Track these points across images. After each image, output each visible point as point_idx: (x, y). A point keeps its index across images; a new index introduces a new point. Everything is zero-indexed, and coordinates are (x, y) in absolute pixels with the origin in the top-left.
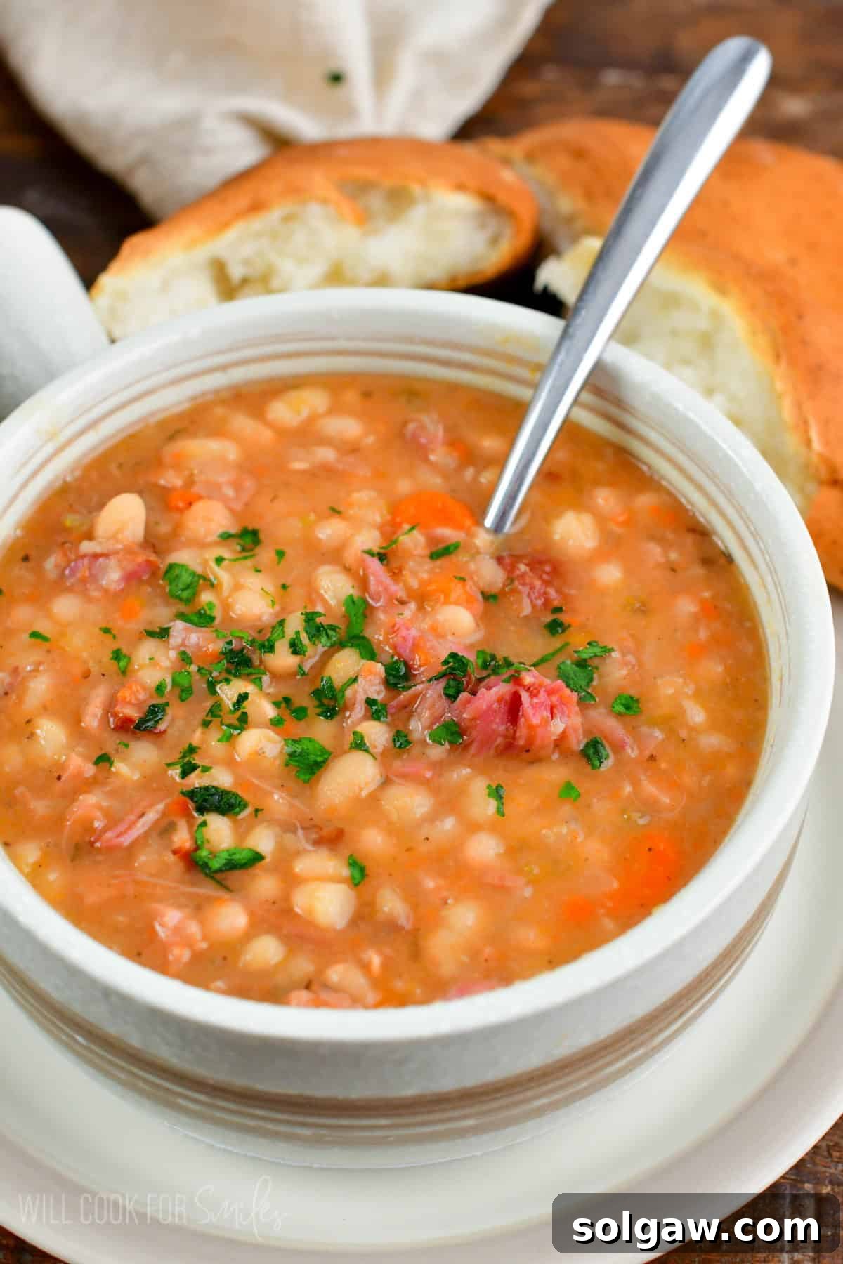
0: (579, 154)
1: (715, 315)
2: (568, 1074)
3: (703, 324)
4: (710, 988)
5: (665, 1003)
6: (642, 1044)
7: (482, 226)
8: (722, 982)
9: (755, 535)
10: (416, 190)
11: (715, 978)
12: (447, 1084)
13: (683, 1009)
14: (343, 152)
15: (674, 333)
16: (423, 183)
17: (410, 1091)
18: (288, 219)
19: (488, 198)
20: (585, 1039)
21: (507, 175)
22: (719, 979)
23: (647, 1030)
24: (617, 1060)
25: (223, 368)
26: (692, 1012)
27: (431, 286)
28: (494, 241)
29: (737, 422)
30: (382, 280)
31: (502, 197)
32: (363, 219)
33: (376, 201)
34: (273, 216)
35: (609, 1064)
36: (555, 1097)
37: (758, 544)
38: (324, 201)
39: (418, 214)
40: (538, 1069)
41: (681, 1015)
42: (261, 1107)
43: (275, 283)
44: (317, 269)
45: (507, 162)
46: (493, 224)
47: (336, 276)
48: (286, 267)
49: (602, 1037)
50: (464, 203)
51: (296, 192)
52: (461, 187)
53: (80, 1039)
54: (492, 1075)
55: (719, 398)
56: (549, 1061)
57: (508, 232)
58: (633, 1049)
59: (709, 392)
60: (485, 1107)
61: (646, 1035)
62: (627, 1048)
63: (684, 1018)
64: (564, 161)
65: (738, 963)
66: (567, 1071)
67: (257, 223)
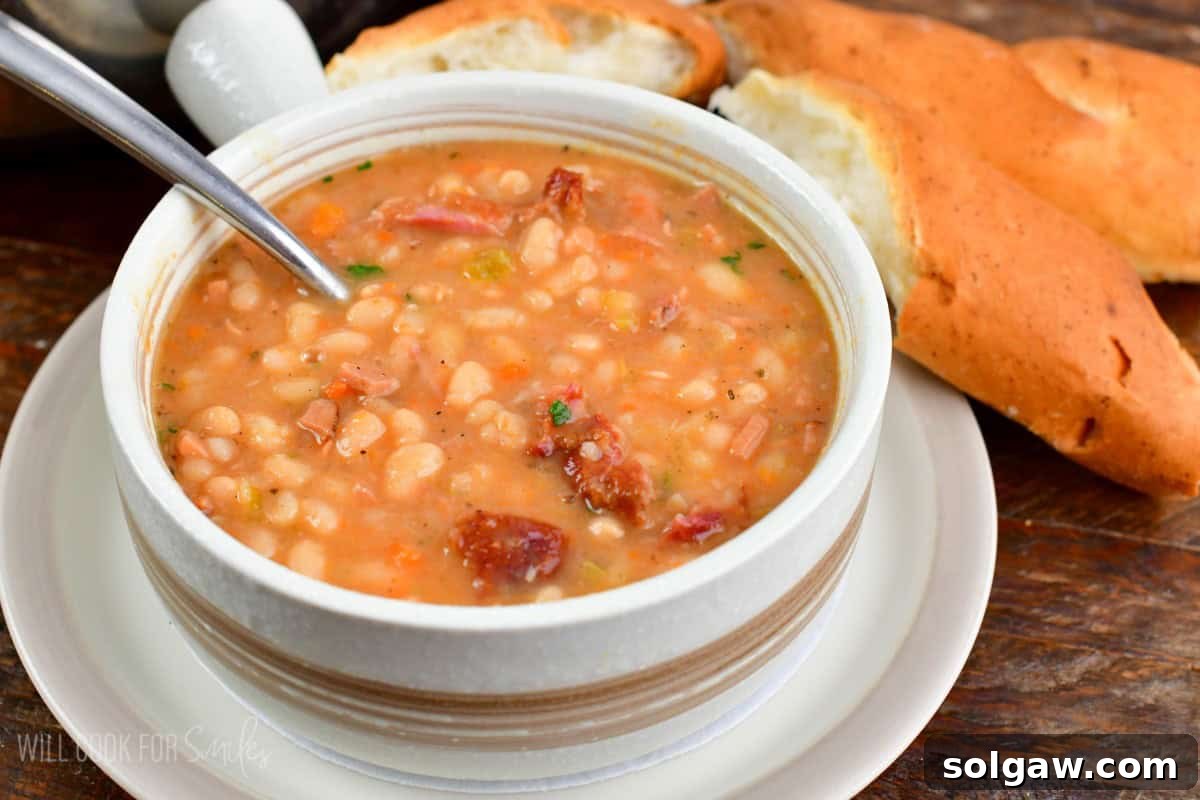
1: (851, 136)
3: (842, 144)
7: (671, 57)
9: (841, 291)
10: (616, 20)
15: (821, 155)
16: (622, 15)
18: (502, 30)
19: (677, 33)
20: (625, 665)
23: (686, 675)
24: (658, 698)
25: (421, 127)
28: (679, 70)
29: (857, 221)
31: (689, 35)
32: (568, 39)
33: (581, 25)
34: (489, 27)
35: (650, 700)
36: (603, 723)
38: (535, 19)
39: (615, 39)
40: (584, 688)
41: (720, 669)
46: (680, 56)
50: (655, 35)
51: (511, 8)
52: (653, 22)
53: (207, 627)
55: (845, 201)
57: (691, 64)
59: (838, 197)
60: (539, 718)
62: (666, 687)
64: (752, 18)
66: (610, 695)
67: (474, 31)
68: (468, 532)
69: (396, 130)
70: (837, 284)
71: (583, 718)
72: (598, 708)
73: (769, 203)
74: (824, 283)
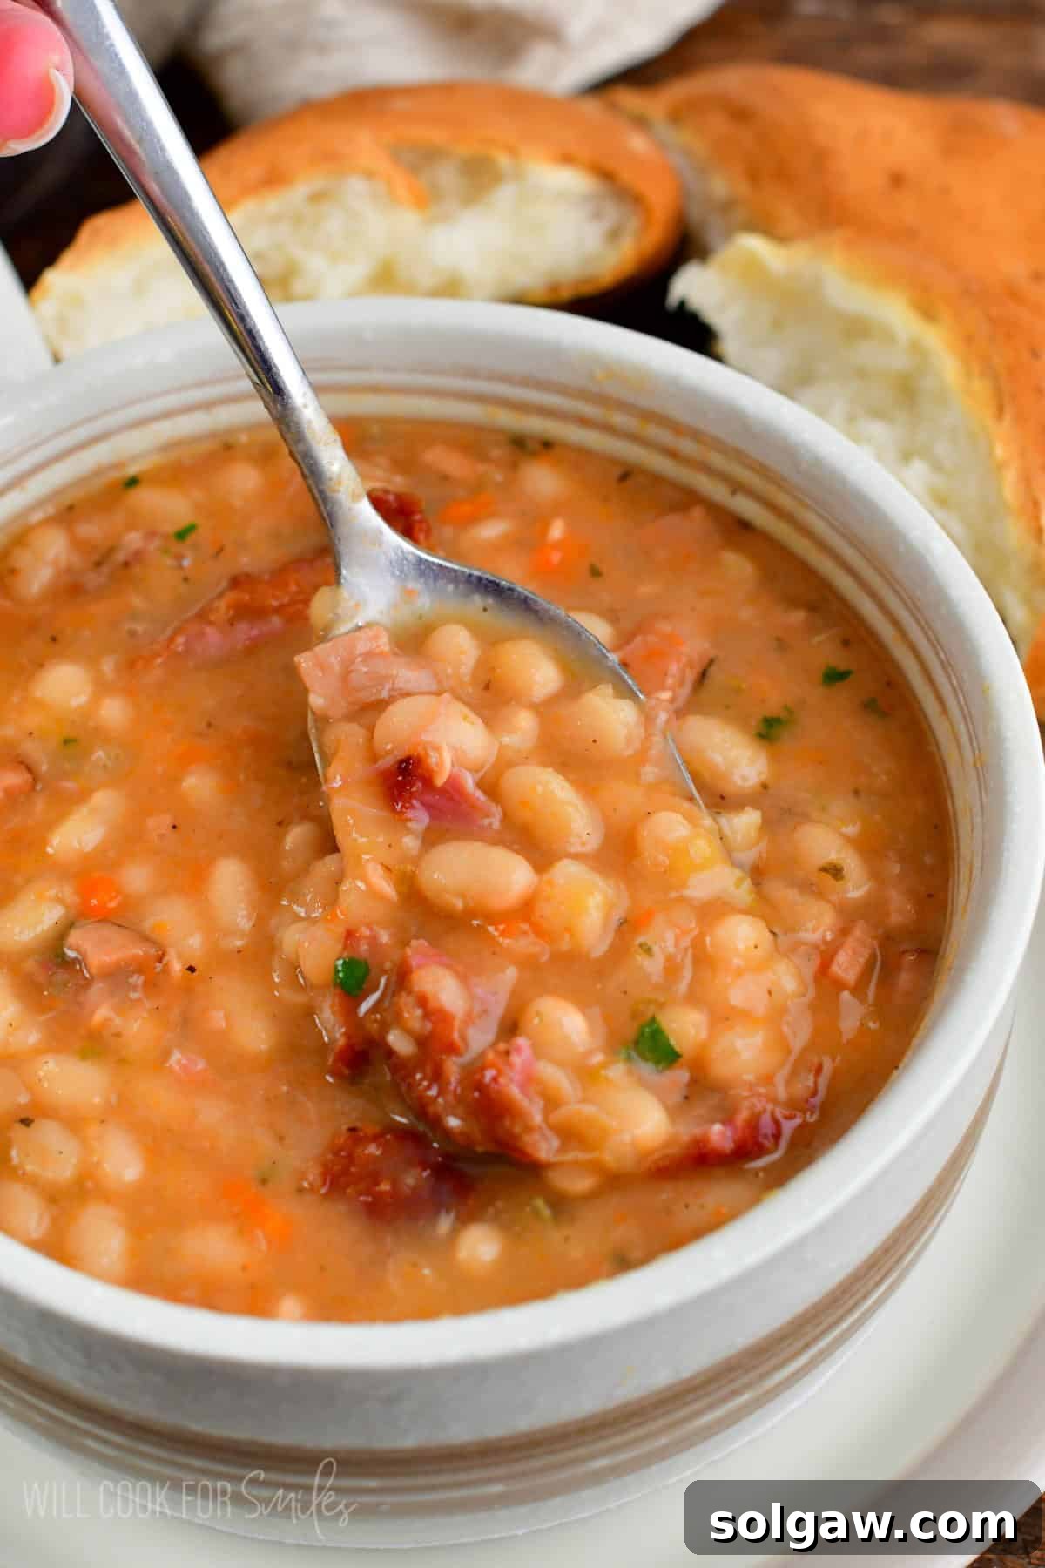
0: (740, 114)
1: (916, 348)
2: (639, 1425)
3: (899, 361)
4: (851, 1310)
5: (781, 1329)
6: (749, 1386)
7: (597, 215)
8: (870, 1302)
9: (946, 666)
10: (503, 161)
11: (858, 1296)
12: (459, 1432)
13: (808, 1339)
14: (401, 104)
15: (861, 374)
16: (512, 151)
17: (410, 1440)
18: (316, 198)
19: (605, 175)
20: (661, 1377)
21: (638, 143)
22: (865, 1297)
23: (755, 1367)
24: (711, 1407)
25: (207, 406)
26: (822, 1344)
27: (519, 300)
28: (614, 235)
30: (451, 288)
31: (626, 176)
32: (426, 200)
33: (447, 176)
34: (296, 194)
35: (698, 1413)
36: (623, 1456)
37: (949, 678)
38: (370, 175)
39: (505, 195)
40: (593, 1416)
41: (807, 1346)
42: (198, 1456)
43: (298, 286)
44: (357, 270)
45: (641, 123)
46: (612, 212)
47: (385, 279)
48: (314, 264)
49: (686, 1374)
50: (571, 181)
51: (330, 159)
52: (567, 159)
54: (525, 1423)
55: (919, 468)
56: (611, 1405)
57: (633, 224)
58: (736, 1393)
60: (518, 1467)
61: (752, 1375)
62: (726, 1390)
63: (814, 1350)
64: (718, 124)
65: (894, 1275)
66: (636, 1420)
67: (273, 203)
68: (337, 1168)
69: (167, 415)
70: (937, 654)
71: (593, 1457)
72: (618, 1440)
73: (807, 506)
74: (914, 649)
